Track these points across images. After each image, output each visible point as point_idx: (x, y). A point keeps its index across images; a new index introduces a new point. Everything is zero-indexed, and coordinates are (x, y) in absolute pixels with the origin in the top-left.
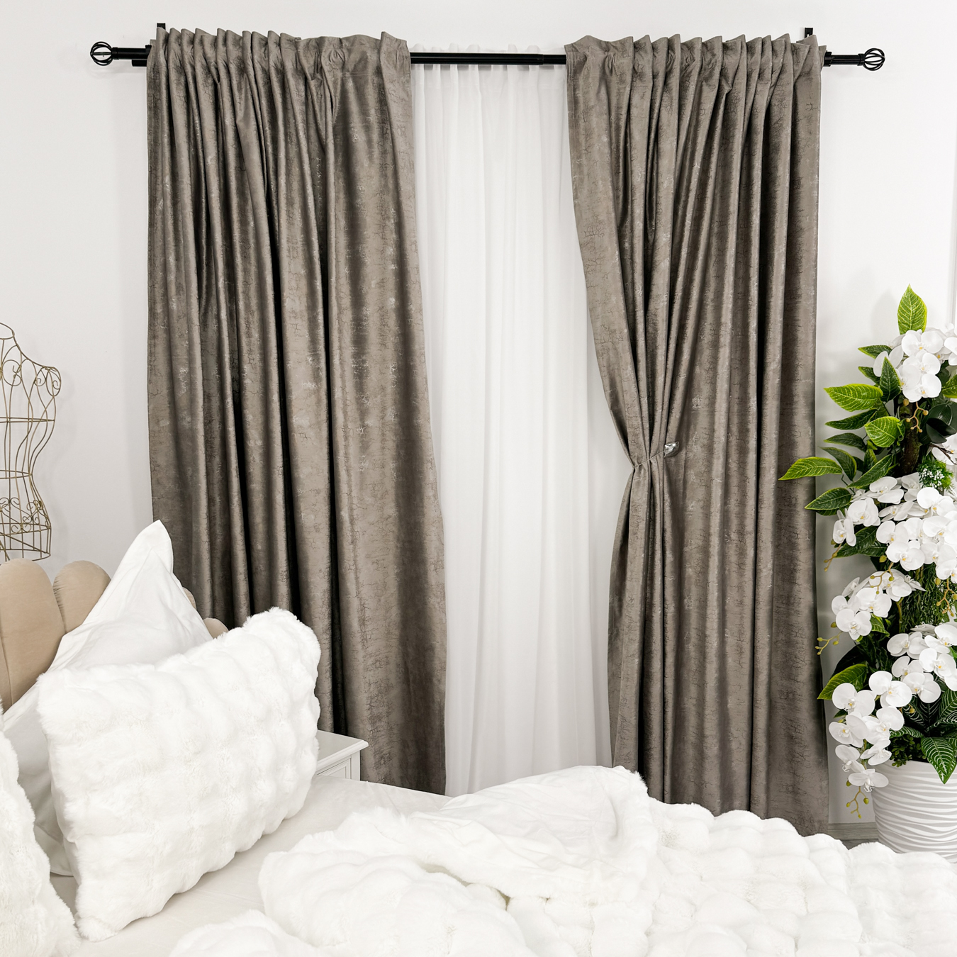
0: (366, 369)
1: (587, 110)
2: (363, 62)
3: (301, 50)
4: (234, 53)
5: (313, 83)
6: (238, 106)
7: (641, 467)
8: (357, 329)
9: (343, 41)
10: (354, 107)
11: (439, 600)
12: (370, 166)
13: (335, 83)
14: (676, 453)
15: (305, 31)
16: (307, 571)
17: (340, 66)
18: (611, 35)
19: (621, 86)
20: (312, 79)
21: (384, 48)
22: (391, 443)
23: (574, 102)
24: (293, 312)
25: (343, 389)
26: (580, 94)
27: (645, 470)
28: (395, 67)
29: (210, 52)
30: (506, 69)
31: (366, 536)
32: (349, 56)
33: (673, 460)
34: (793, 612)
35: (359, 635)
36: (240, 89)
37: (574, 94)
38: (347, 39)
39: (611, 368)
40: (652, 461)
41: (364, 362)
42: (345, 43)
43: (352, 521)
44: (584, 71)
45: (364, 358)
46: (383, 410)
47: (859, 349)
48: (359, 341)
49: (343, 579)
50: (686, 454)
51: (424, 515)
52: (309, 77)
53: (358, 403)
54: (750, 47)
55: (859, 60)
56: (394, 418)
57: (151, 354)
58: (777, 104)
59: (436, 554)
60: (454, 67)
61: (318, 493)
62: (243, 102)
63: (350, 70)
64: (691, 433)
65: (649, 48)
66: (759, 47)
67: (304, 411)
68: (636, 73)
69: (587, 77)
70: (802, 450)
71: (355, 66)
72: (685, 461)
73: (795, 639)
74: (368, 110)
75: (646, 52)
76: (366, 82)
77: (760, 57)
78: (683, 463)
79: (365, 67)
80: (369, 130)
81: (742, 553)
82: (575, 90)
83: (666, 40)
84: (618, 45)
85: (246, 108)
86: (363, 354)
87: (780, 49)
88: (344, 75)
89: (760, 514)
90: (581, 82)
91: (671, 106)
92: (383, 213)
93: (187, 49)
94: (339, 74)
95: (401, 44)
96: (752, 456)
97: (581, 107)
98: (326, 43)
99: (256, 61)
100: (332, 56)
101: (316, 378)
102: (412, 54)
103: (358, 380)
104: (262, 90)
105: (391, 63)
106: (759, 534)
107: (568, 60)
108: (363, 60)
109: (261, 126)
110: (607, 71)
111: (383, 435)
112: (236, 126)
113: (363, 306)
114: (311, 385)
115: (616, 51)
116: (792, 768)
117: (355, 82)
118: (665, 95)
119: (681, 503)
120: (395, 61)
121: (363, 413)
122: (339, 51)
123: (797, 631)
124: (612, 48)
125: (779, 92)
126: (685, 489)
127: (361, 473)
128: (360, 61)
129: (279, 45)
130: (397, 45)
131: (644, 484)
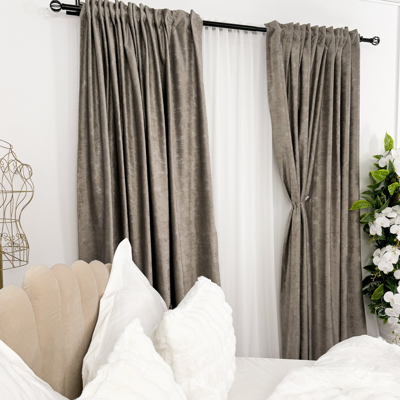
0: (183, 165)
1: (275, 53)
2: (182, 23)
3: (156, 15)
4: (124, 13)
5: (159, 30)
6: (125, 38)
7: (297, 206)
8: (178, 146)
9: (173, 12)
10: (177, 43)
11: (217, 270)
12: (185, 71)
13: (169, 31)
14: (308, 200)
15: (158, 6)
16: (161, 261)
17: (171, 24)
18: (283, 22)
19: (287, 43)
21: (192, 18)
22: (194, 197)
23: (268, 49)
24: (153, 137)
25: (175, 174)
26: (271, 46)
27: (298, 207)
28: (196, 26)
29: (112, 11)
30: (239, 31)
31: (183, 243)
32: (176, 19)
33: (307, 203)
34: (352, 265)
35: (183, 290)
36: (126, 30)
37: (269, 45)
38: (175, 11)
39: (284, 164)
40: (301, 204)
41: (182, 161)
43: (180, 236)
44: (273, 36)
45: (182, 159)
46: (190, 184)
47: (373, 156)
48: (180, 151)
49: (177, 263)
50: (312, 200)
51: (211, 231)
52: (158, 27)
53: (179, 181)
54: (336, 31)
55: (371, 41)
56: (194, 187)
57: (79, 158)
58: (344, 56)
59: (215, 249)
60: (218, 29)
61: (165, 223)
62: (127, 36)
63: (176, 26)
64: (313, 192)
65: (299, 28)
66: (339, 32)
67: (159, 184)
69: (275, 38)
70: (355, 197)
71: (178, 24)
72: (311, 203)
73: (354, 276)
74: (184, 45)
75: (298, 30)
76: (184, 32)
77: (339, 36)
78: (310, 204)
79: (183, 25)
80: (184, 54)
81: (335, 241)
82: (269, 43)
83: (305, 25)
84: (287, 26)
85: (129, 39)
87: (346, 33)
88: (172, 28)
89: (342, 225)
90: (272, 40)
91: (308, 53)
92: (190, 93)
93: (101, 8)
96: (339, 200)
97: (272, 51)
98: (167, 12)
99: (135, 18)
100: (169, 19)
102: (204, 21)
103: (179, 170)
104: (137, 31)
106: (342, 233)
107: (267, 30)
108: (183, 21)
109: (136, 48)
110: (282, 36)
111: (190, 195)
112: (124, 47)
113: (182, 135)
114: (161, 172)
115: (285, 28)
116: (352, 330)
117: (178, 31)
118: (304, 48)
119: (310, 221)
120: (196, 24)
121: (182, 185)
122: (171, 16)
123: (354, 272)
125: (345, 51)
126: (311, 215)
127: (181, 213)
128: (181, 22)
131: (299, 214)
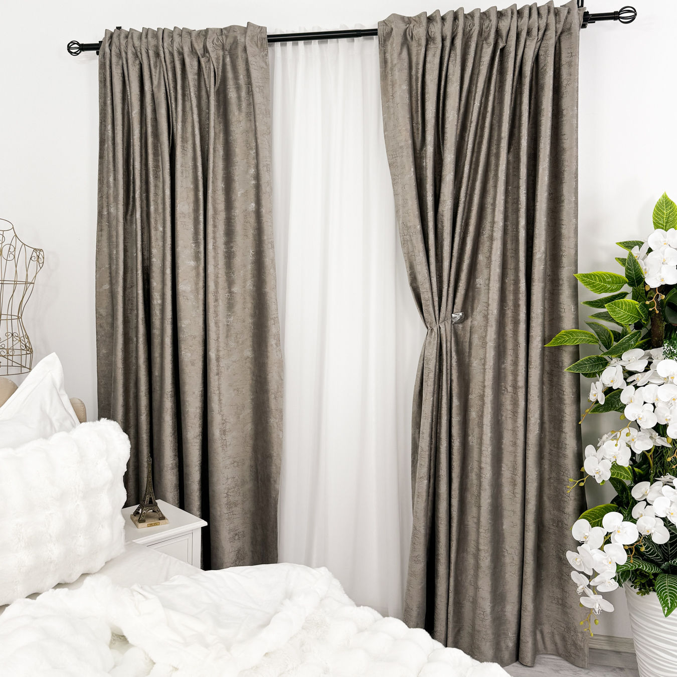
0: (233, 252)
1: (393, 66)
2: (235, 44)
3: (193, 38)
4: (152, 42)
5: (203, 60)
6: (154, 77)
7: (432, 330)
8: (228, 225)
9: (223, 30)
10: (230, 75)
11: (277, 421)
12: (239, 114)
13: (218, 59)
14: (463, 320)
15: (197, 26)
16: (184, 393)
17: (221, 47)
18: (411, 12)
19: (419, 48)
20: (202, 57)
21: (249, 33)
22: (249, 305)
23: (384, 62)
24: (183, 213)
25: (216, 266)
26: (388, 56)
27: (435, 332)
28: (257, 45)
29: (137, 43)
30: (338, 42)
31: (229, 370)
32: (226, 40)
33: (460, 326)
34: (561, 455)
35: (219, 442)
36: (156, 67)
37: (385, 56)
38: (225, 29)
39: (410, 255)
40: (441, 326)
41: (232, 247)
42: (224, 32)
43: (218, 359)
44: (391, 40)
45: (232, 245)
46: (245, 281)
47: (617, 243)
48: (229, 233)
49: (210, 400)
50: (472, 322)
51: (267, 358)
52: (200, 56)
53: (227, 276)
54: (520, 13)
55: (615, 16)
56: (253, 287)
57: (99, 241)
58: (543, 54)
59: (276, 386)
60: (301, 43)
61: (194, 338)
62: (157, 75)
63: (228, 49)
64: (475, 305)
65: (439, 20)
66: (526, 12)
67: (187, 281)
68: (429, 38)
69: (392, 44)
70: (567, 323)
71: (231, 47)
72: (471, 327)
73: (563, 477)
74: (238, 76)
75: (437, 22)
76: (237, 57)
77: (527, 19)
78: (469, 329)
79: (236, 47)
80: (239, 90)
81: (515, 403)
82: (385, 53)
83: (452, 13)
84: (417, 19)
85: (159, 78)
86: (232, 242)
87: (544, 12)
88: (224, 53)
89: (529, 373)
90: (389, 47)
91: (456, 60)
92: (248, 145)
93: (123, 42)
94: (221, 53)
95: (262, 29)
96: (522, 326)
97: (389, 65)
98: (210, 32)
99: (165, 47)
100: (215, 41)
101: (197, 258)
102: (269, 36)
103: (228, 260)
104: (169, 66)
105: (254, 43)
106: (529, 389)
107: (379, 32)
108: (235, 42)
109: (168, 90)
110: (408, 38)
111: (245, 298)
112: (153, 91)
113: (232, 209)
114: (192, 263)
115: (416, 23)
116: (561, 584)
117: (231, 58)
118: (452, 52)
119: (467, 360)
120: (256, 42)
121: (230, 283)
122: (219, 37)
123: (564, 471)
124: (413, 21)
125: (545, 45)
126: (470, 348)
127: (228, 325)
128: (233, 43)
129: (181, 35)
130: (259, 30)
131: (434, 344)
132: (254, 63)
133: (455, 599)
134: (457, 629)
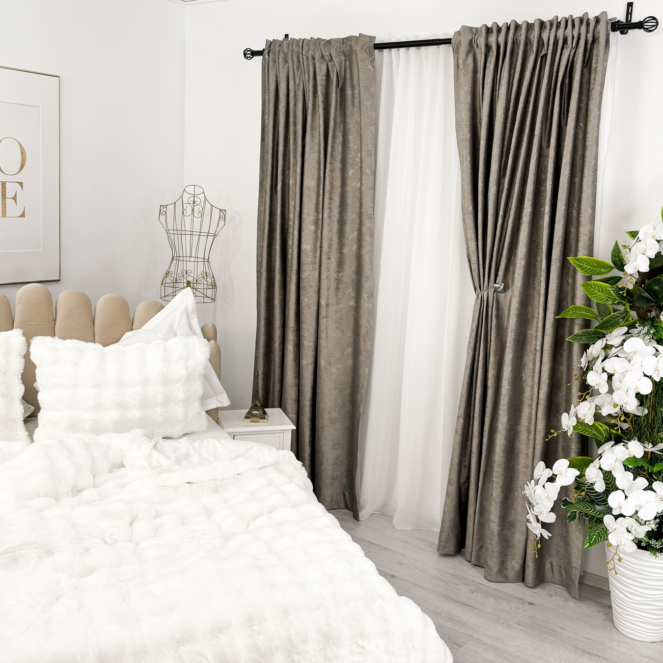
0: (344, 221)
3: (322, 47)
4: (296, 50)
5: (330, 64)
6: (296, 77)
8: (342, 198)
10: (348, 76)
12: (353, 109)
13: (340, 63)
14: (504, 290)
17: (343, 54)
20: (330, 61)
21: (360, 43)
23: (457, 67)
24: (308, 187)
25: (330, 231)
28: (366, 52)
29: (286, 50)
32: (346, 48)
36: (298, 70)
37: (457, 61)
38: (346, 38)
41: (344, 217)
42: (345, 41)
45: (344, 214)
46: (352, 245)
47: (626, 232)
48: (343, 205)
52: (328, 61)
53: (339, 239)
62: (299, 76)
63: (347, 55)
66: (563, 23)
67: (308, 241)
68: (488, 47)
71: (349, 53)
74: (353, 77)
76: (353, 62)
77: (564, 30)
79: (352, 54)
80: (353, 88)
82: (458, 59)
86: (344, 212)
87: (577, 23)
88: (345, 58)
94: (343, 58)
95: (372, 38)
97: (460, 69)
98: (332, 42)
99: (304, 54)
100: (338, 48)
101: (316, 224)
104: (306, 70)
105: (363, 50)
107: (452, 41)
110: (475, 46)
111: (351, 259)
114: (313, 228)
117: (349, 62)
121: (341, 245)
122: (341, 45)
124: (478, 31)
125: (577, 52)
127: (338, 279)
128: (350, 50)
129: (315, 44)
130: (369, 39)
132: (362, 67)
133: (479, 520)
134: (480, 545)
